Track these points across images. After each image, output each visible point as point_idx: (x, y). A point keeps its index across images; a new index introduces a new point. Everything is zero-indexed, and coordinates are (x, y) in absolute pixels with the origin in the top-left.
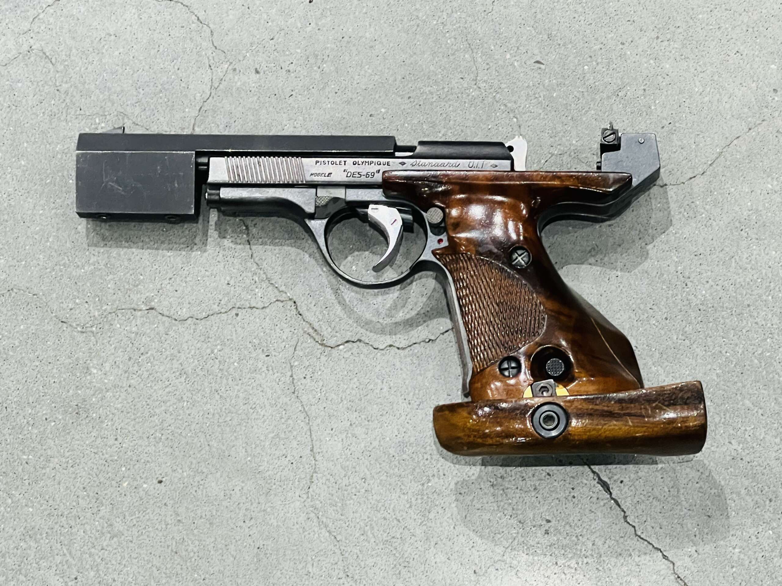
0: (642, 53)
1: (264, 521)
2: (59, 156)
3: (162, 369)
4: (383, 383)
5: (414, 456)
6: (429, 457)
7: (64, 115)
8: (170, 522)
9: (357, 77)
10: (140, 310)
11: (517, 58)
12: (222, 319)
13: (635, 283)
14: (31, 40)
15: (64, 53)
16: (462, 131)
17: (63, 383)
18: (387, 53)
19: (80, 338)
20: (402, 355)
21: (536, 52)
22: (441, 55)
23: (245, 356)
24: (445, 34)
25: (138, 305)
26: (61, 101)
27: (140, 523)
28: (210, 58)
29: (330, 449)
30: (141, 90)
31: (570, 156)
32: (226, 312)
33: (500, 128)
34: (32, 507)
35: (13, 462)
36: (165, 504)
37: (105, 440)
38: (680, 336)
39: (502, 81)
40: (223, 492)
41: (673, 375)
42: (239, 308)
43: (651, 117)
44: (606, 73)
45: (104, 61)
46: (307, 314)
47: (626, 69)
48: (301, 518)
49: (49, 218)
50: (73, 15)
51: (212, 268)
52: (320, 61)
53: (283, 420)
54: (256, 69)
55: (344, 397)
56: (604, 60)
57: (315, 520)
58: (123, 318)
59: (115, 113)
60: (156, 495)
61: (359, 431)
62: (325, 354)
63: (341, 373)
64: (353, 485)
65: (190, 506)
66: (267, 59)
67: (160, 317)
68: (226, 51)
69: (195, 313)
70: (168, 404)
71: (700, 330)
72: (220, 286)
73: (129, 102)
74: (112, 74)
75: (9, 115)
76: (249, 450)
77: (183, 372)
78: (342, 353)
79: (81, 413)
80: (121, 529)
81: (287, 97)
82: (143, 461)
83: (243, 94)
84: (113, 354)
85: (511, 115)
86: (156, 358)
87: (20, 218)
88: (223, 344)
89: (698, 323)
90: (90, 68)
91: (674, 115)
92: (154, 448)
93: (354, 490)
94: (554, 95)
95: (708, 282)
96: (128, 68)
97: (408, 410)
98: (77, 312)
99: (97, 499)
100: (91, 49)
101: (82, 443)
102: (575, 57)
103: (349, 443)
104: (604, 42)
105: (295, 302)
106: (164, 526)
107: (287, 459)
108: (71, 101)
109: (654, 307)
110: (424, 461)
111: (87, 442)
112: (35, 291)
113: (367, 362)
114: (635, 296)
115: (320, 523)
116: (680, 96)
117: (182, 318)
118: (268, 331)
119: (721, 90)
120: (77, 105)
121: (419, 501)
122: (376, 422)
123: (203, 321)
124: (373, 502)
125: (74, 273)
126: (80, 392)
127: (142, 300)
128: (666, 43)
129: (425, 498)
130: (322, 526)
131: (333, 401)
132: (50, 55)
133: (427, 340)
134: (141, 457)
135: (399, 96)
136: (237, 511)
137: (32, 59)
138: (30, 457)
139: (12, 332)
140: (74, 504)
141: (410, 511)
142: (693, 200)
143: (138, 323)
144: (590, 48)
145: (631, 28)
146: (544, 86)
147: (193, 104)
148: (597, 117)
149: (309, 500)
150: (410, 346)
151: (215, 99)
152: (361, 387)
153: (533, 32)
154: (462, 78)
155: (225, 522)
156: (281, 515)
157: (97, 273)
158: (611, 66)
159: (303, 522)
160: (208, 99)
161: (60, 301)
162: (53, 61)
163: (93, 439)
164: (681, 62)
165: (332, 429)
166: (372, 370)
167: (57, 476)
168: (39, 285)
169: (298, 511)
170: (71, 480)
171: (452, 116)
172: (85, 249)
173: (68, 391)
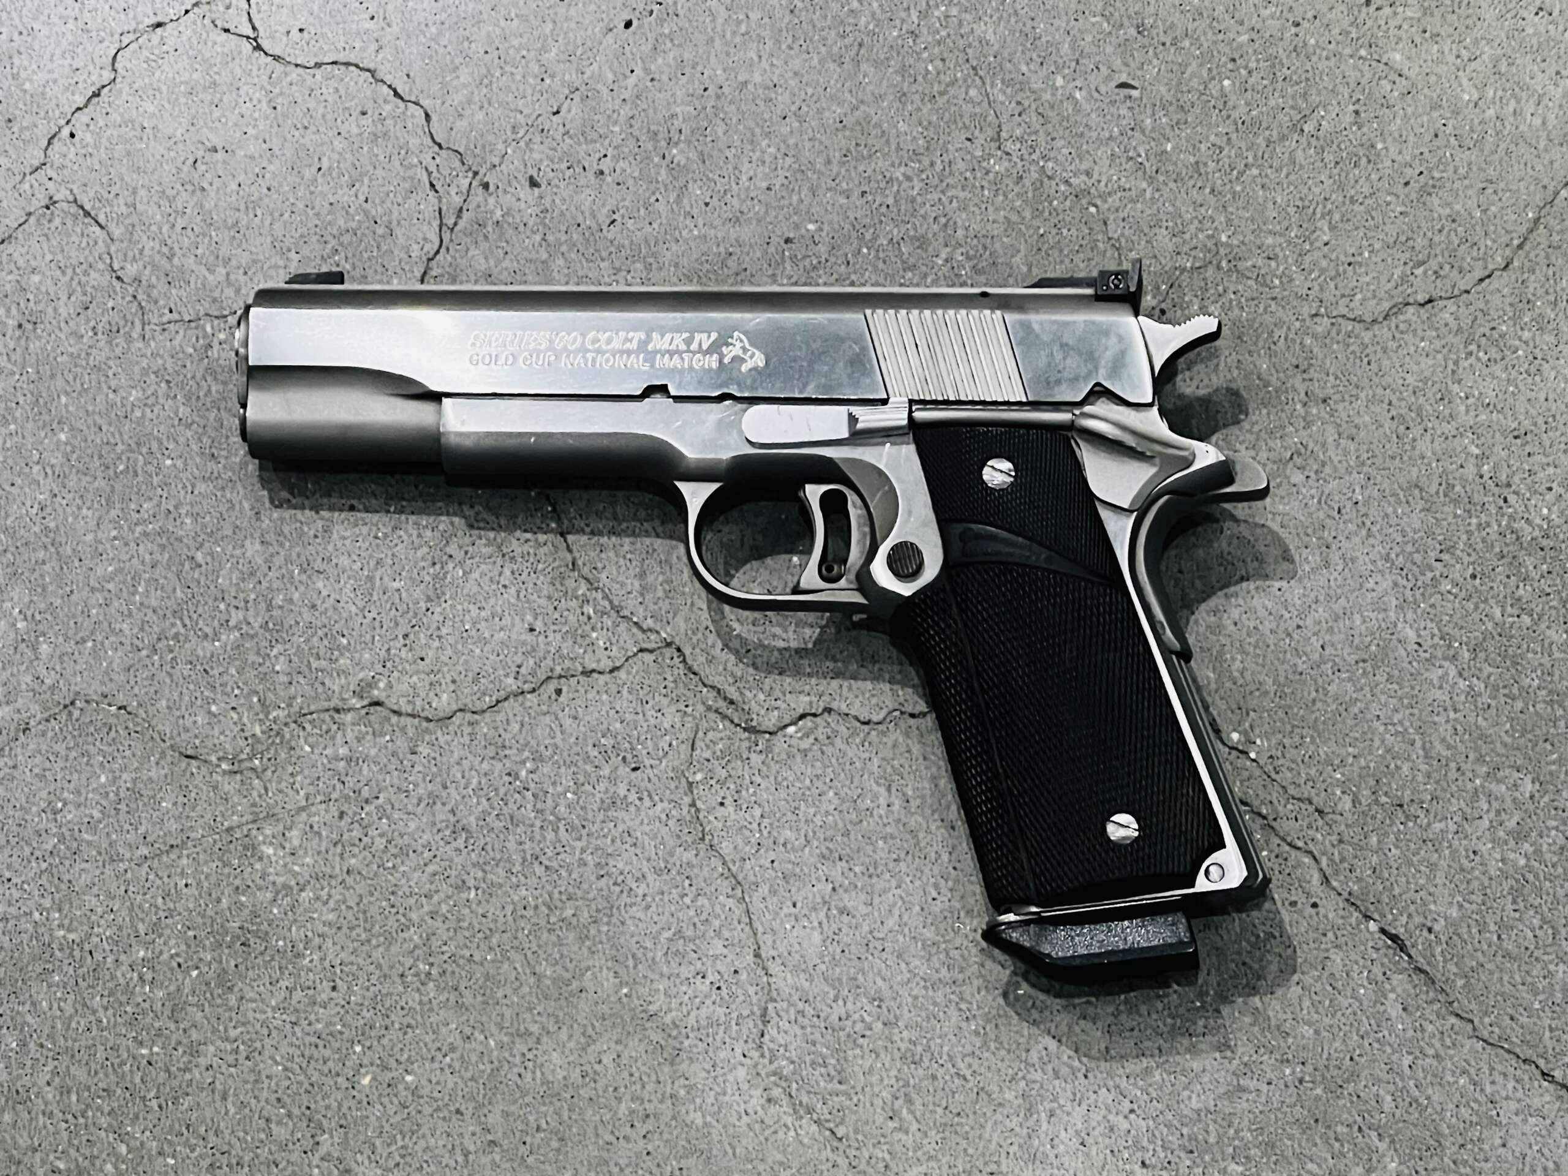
0: (1339, 38)
1: (674, 1118)
2: (138, 413)
3: (412, 825)
4: (889, 791)
7: (138, 327)
8: (472, 1148)
9: (747, 165)
10: (349, 710)
11: (1077, 83)
12: (528, 704)
13: (1395, 512)
14: (50, 185)
15: (121, 201)
16: (985, 248)
17: (206, 884)
18: (805, 109)
19: (229, 786)
20: (922, 727)
21: (1118, 63)
22: (917, 96)
23: (587, 775)
24: (920, 53)
25: (343, 699)
26: (129, 298)
27: (408, 1159)
28: (432, 168)
29: (797, 947)
30: (293, 253)
31: (1219, 267)
32: (534, 690)
33: (1065, 231)
34: (174, 1157)
35: (120, 1065)
36: (458, 1112)
37: (311, 992)
38: (1509, 609)
39: (1055, 135)
40: (578, 1070)
41: (1506, 691)
42: (560, 677)
43: (1379, 166)
44: (1270, 88)
45: (207, 206)
46: (707, 670)
48: (754, 1101)
49: (132, 544)
50: (132, 122)
51: (492, 601)
52: (663, 143)
53: (687, 900)
54: (531, 178)
55: (811, 834)
56: (1262, 64)
57: (785, 1101)
58: (317, 731)
60: (436, 1094)
61: (851, 901)
62: (758, 748)
63: (798, 784)
64: (856, 1017)
65: (513, 1108)
66: (551, 153)
67: (394, 719)
68: (461, 150)
69: (468, 701)
70: (436, 898)
71: (1548, 590)
72: (514, 636)
74: (229, 228)
75: (23, 342)
76: (622, 972)
77: (459, 826)
78: (794, 742)
79: (252, 943)
81: (604, 227)
82: (397, 1026)
83: (510, 232)
84: (304, 810)
85: (1084, 202)
86: (397, 807)
87: (69, 551)
88: (538, 758)
89: (1542, 576)
90: (180, 225)
91: (1427, 154)
92: (417, 996)
93: (859, 1027)
94: (1169, 147)
95: (1550, 489)
96: (259, 213)
97: (951, 842)
98: (216, 732)
99: (310, 1120)
100: (178, 186)
101: (263, 1006)
102: (1201, 65)
103: (834, 927)
104: (1257, 27)
105: (679, 650)
106: (460, 1159)
107: (707, 982)
108: (149, 296)
109: (1443, 556)
111: (273, 1003)
112: (121, 699)
113: (850, 754)
114: (1399, 539)
115: (796, 1106)
116: (1435, 114)
117: (441, 715)
118: (628, 717)
119: (1517, 90)
120: (161, 302)
121: (1003, 1030)
122: (887, 876)
123: (487, 715)
124: (903, 1046)
125: (200, 652)
126: (243, 899)
127: (352, 688)
128: (1387, 11)
130: (802, 1112)
131: (789, 846)
132: (93, 207)
134: (393, 1017)
135: (841, 193)
136: (614, 1103)
137: (57, 221)
138: (156, 1049)
139: (83, 791)
140: (263, 1136)
141: (986, 1055)
142: (1494, 324)
143: (350, 736)
144: (1230, 43)
146: (1143, 131)
147: (407, 268)
148: (1265, 180)
149: (766, 1060)
151: (451, 251)
152: (844, 807)
153: (1105, 25)
154: (969, 140)
155: (590, 1131)
156: (710, 1100)
157: (247, 645)
158: (1279, 74)
159: (759, 1108)
160: (438, 252)
161: (178, 713)
162: (102, 219)
163: (284, 994)
164: (1425, 45)
165: (794, 906)
166: (863, 769)
167: (217, 1083)
168: (128, 687)
169: (745, 1087)
170: (249, 1086)
171: (961, 218)
172: (216, 599)
173: (219, 901)
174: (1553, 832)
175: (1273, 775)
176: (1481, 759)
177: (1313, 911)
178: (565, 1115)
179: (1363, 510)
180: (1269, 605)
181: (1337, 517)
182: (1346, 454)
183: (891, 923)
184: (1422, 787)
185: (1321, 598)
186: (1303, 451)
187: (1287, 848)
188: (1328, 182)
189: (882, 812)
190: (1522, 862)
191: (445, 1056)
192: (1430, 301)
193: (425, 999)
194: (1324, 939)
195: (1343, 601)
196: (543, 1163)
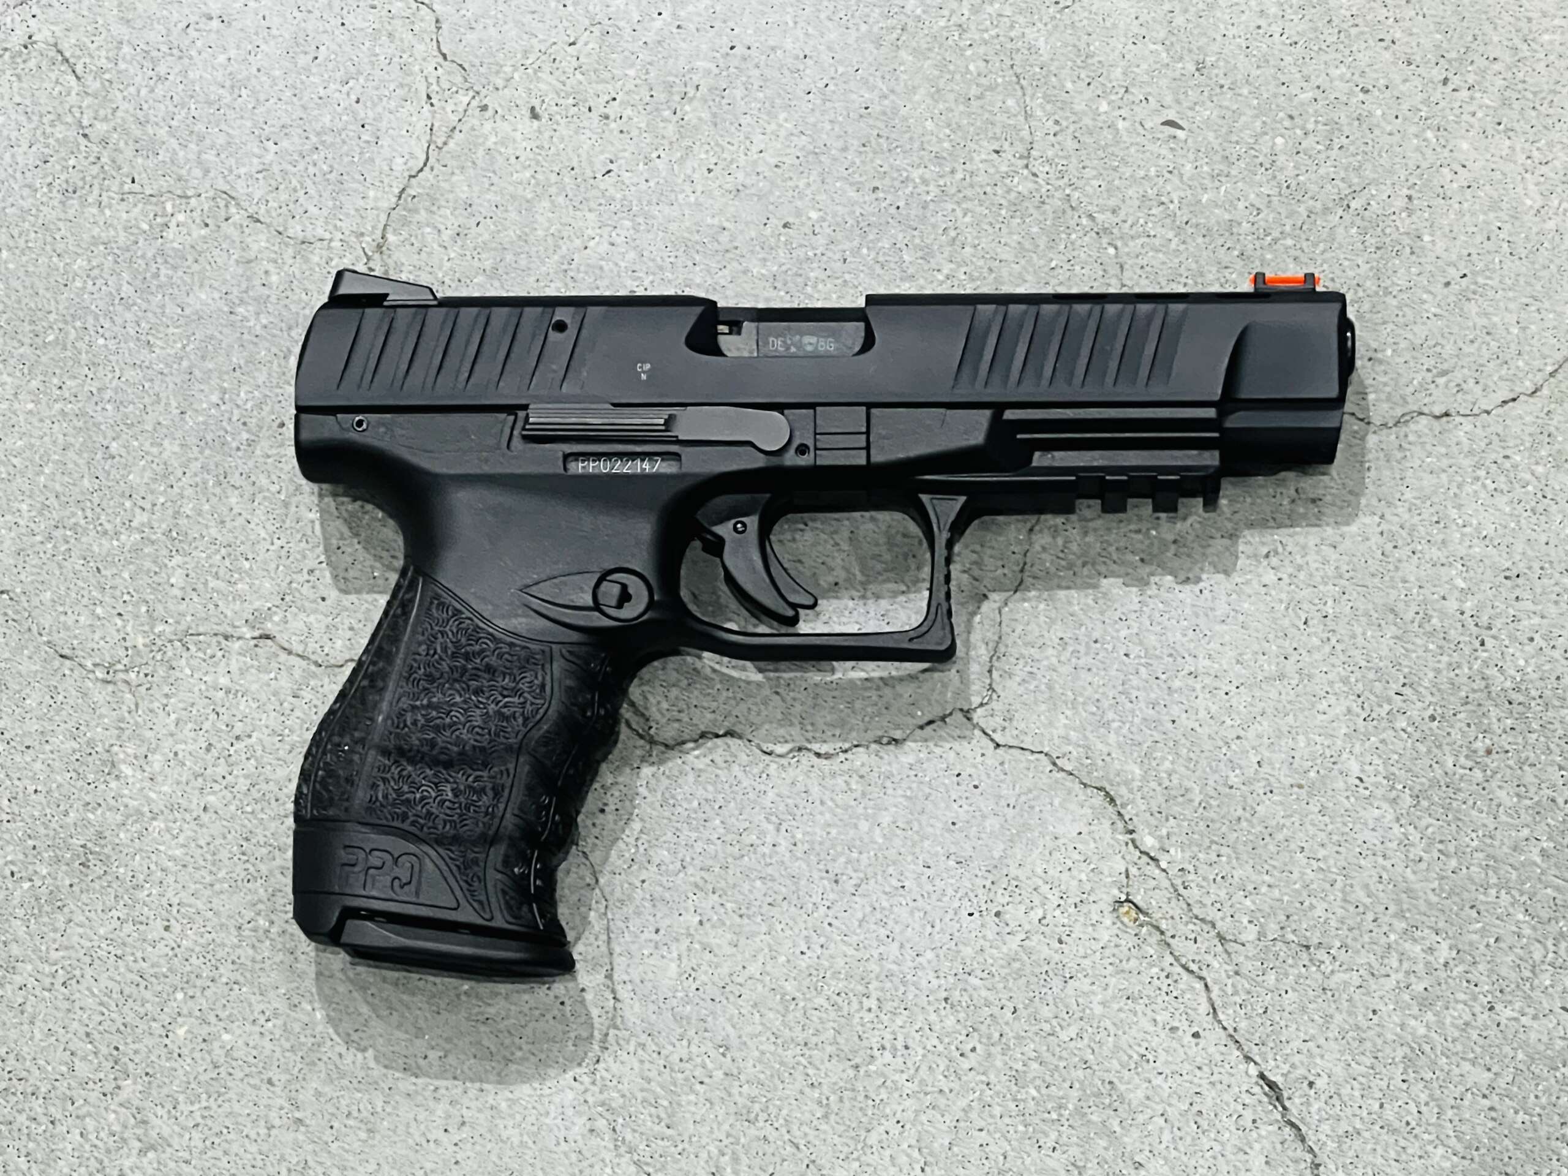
0: (1409, 114)
1: (490, 1130)
2: (78, 284)
4: (778, 830)
5: (839, 1000)
6: (874, 1007)
7: (96, 192)
8: (277, 1122)
9: (759, 136)
10: (239, 638)
11: (1122, 112)
13: (1364, 634)
14: (32, 22)
15: (103, 53)
16: (990, 270)
17: (56, 795)
18: (831, 87)
19: (100, 695)
20: (827, 769)
21: (1168, 99)
22: (951, 97)
24: (962, 50)
25: (234, 626)
26: (92, 159)
27: (209, 1122)
28: (433, 80)
29: (651, 976)
30: (271, 143)
33: (1077, 268)
36: (270, 1082)
37: (142, 928)
38: (1462, 760)
39: (1087, 163)
41: (1440, 846)
43: (1422, 260)
44: (1323, 156)
45: (191, 74)
47: (1370, 148)
48: (576, 1129)
49: (47, 422)
52: (677, 98)
54: (533, 109)
55: (688, 859)
56: (1320, 127)
57: (608, 1135)
58: (201, 655)
59: (211, 194)
60: (251, 1059)
61: (719, 939)
62: (651, 759)
63: (685, 805)
64: (699, 1060)
66: (559, 86)
67: (283, 656)
68: (466, 66)
71: (1508, 747)
73: (242, 171)
74: (210, 103)
79: (91, 864)
80: (166, 1132)
81: (599, 176)
82: (224, 980)
83: (499, 164)
84: (172, 735)
85: (1105, 240)
86: (268, 749)
89: (1505, 731)
90: (160, 91)
91: (1474, 257)
92: (250, 952)
93: (699, 1072)
94: (1204, 200)
95: (1532, 639)
96: (244, 92)
97: (832, 896)
98: (97, 637)
99: (116, 1063)
100: (164, 48)
101: (91, 933)
102: (1257, 116)
103: (694, 962)
104: (1323, 86)
106: (263, 1131)
107: (552, 995)
108: (114, 161)
109: (1404, 690)
110: (864, 1013)
111: (102, 931)
113: (745, 784)
115: (618, 1143)
116: (1492, 215)
117: (333, 661)
120: (125, 170)
121: (847, 1104)
122: (759, 919)
125: (96, 549)
126: (91, 816)
127: (245, 616)
128: (1464, 94)
129: (861, 1098)
130: (623, 1149)
131: (663, 868)
132: (73, 56)
133: (885, 740)
134: (222, 970)
135: (851, 184)
137: (32, 64)
140: (64, 1069)
141: (824, 1127)
142: (1508, 452)
143: (234, 667)
144: (1290, 100)
145: (1387, 55)
147: (386, 181)
148: (1298, 253)
149: (596, 1089)
150: (846, 751)
151: (435, 172)
152: (729, 838)
153: (1164, 55)
154: (997, 152)
155: (401, 1129)
156: (532, 1119)
157: (146, 551)
158: (1336, 140)
159: (579, 1138)
160: (421, 170)
161: (61, 609)
162: (79, 69)
163: (116, 924)
164: (1497, 137)
165: (657, 931)
166: (755, 802)
167: (29, 1003)
168: (15, 571)
169: (570, 1112)
170: (59, 1015)
171: (970, 235)
172: (123, 495)
173: (66, 814)
174: (1460, 1006)
175: (1181, 890)
176: (1400, 915)
177: (1194, 1041)
178: (379, 1104)
179: (1331, 625)
180: (1214, 709)
181: (1302, 627)
182: (1325, 562)
183: (754, 969)
184: (1333, 932)
185: (1269, 711)
186: (1280, 549)
187: (1180, 970)
188: (1365, 267)
189: (766, 850)
190: (1422, 1031)
191: (268, 1020)
192: (1447, 414)
193: (259, 958)
194: (1198, 1073)
195: (1290, 719)
196: (347, 1151)
